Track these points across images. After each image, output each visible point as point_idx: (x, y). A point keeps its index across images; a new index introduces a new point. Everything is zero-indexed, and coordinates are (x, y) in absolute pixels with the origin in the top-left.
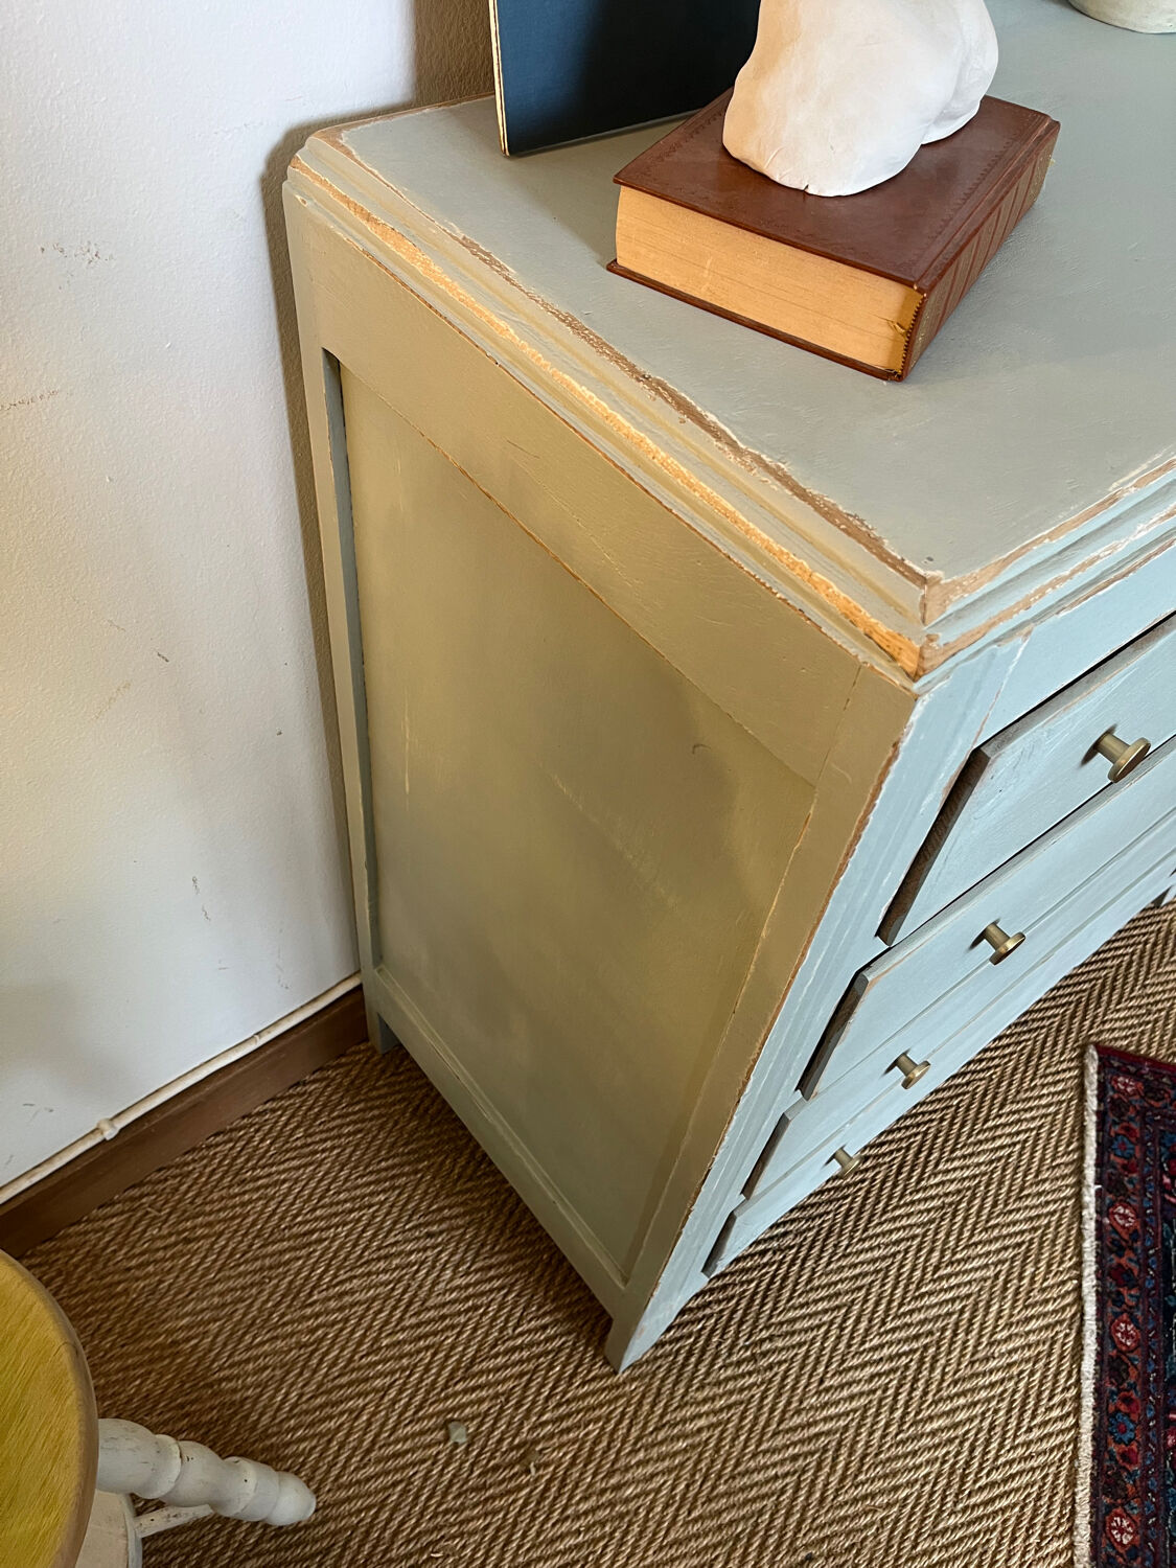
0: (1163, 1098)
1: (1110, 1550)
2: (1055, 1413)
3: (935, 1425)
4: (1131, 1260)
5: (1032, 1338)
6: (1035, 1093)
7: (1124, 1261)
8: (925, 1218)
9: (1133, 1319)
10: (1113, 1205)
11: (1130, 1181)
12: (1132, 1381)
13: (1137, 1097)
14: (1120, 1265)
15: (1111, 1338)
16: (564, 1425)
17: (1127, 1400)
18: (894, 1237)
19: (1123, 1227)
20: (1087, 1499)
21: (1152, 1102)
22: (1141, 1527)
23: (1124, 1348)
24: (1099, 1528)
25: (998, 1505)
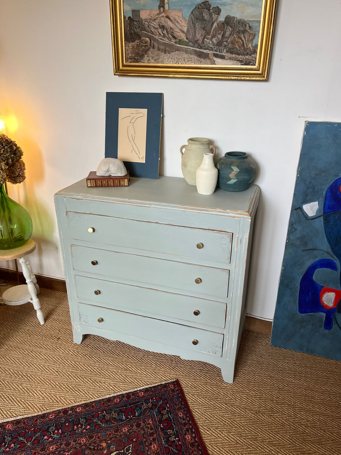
0: (172, 392)
1: (75, 409)
2: (96, 395)
3: (86, 380)
4: (133, 397)
5: (109, 388)
6: (159, 375)
7: (132, 396)
8: (122, 367)
9: (120, 401)
10: (142, 391)
11: (149, 393)
12: (108, 403)
13: (170, 389)
14: (130, 396)
15: (115, 398)
16: (64, 340)
17: (104, 404)
18: (115, 364)
19: (139, 394)
20: (83, 403)
21: (171, 391)
22: (81, 412)
23: (114, 401)
24: (78, 406)
25: (76, 392)
